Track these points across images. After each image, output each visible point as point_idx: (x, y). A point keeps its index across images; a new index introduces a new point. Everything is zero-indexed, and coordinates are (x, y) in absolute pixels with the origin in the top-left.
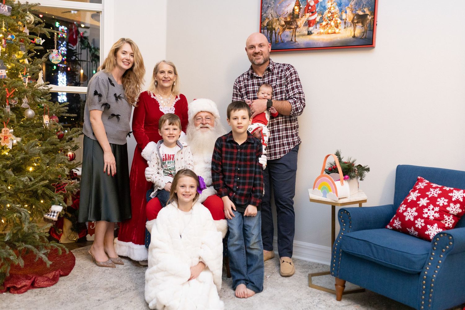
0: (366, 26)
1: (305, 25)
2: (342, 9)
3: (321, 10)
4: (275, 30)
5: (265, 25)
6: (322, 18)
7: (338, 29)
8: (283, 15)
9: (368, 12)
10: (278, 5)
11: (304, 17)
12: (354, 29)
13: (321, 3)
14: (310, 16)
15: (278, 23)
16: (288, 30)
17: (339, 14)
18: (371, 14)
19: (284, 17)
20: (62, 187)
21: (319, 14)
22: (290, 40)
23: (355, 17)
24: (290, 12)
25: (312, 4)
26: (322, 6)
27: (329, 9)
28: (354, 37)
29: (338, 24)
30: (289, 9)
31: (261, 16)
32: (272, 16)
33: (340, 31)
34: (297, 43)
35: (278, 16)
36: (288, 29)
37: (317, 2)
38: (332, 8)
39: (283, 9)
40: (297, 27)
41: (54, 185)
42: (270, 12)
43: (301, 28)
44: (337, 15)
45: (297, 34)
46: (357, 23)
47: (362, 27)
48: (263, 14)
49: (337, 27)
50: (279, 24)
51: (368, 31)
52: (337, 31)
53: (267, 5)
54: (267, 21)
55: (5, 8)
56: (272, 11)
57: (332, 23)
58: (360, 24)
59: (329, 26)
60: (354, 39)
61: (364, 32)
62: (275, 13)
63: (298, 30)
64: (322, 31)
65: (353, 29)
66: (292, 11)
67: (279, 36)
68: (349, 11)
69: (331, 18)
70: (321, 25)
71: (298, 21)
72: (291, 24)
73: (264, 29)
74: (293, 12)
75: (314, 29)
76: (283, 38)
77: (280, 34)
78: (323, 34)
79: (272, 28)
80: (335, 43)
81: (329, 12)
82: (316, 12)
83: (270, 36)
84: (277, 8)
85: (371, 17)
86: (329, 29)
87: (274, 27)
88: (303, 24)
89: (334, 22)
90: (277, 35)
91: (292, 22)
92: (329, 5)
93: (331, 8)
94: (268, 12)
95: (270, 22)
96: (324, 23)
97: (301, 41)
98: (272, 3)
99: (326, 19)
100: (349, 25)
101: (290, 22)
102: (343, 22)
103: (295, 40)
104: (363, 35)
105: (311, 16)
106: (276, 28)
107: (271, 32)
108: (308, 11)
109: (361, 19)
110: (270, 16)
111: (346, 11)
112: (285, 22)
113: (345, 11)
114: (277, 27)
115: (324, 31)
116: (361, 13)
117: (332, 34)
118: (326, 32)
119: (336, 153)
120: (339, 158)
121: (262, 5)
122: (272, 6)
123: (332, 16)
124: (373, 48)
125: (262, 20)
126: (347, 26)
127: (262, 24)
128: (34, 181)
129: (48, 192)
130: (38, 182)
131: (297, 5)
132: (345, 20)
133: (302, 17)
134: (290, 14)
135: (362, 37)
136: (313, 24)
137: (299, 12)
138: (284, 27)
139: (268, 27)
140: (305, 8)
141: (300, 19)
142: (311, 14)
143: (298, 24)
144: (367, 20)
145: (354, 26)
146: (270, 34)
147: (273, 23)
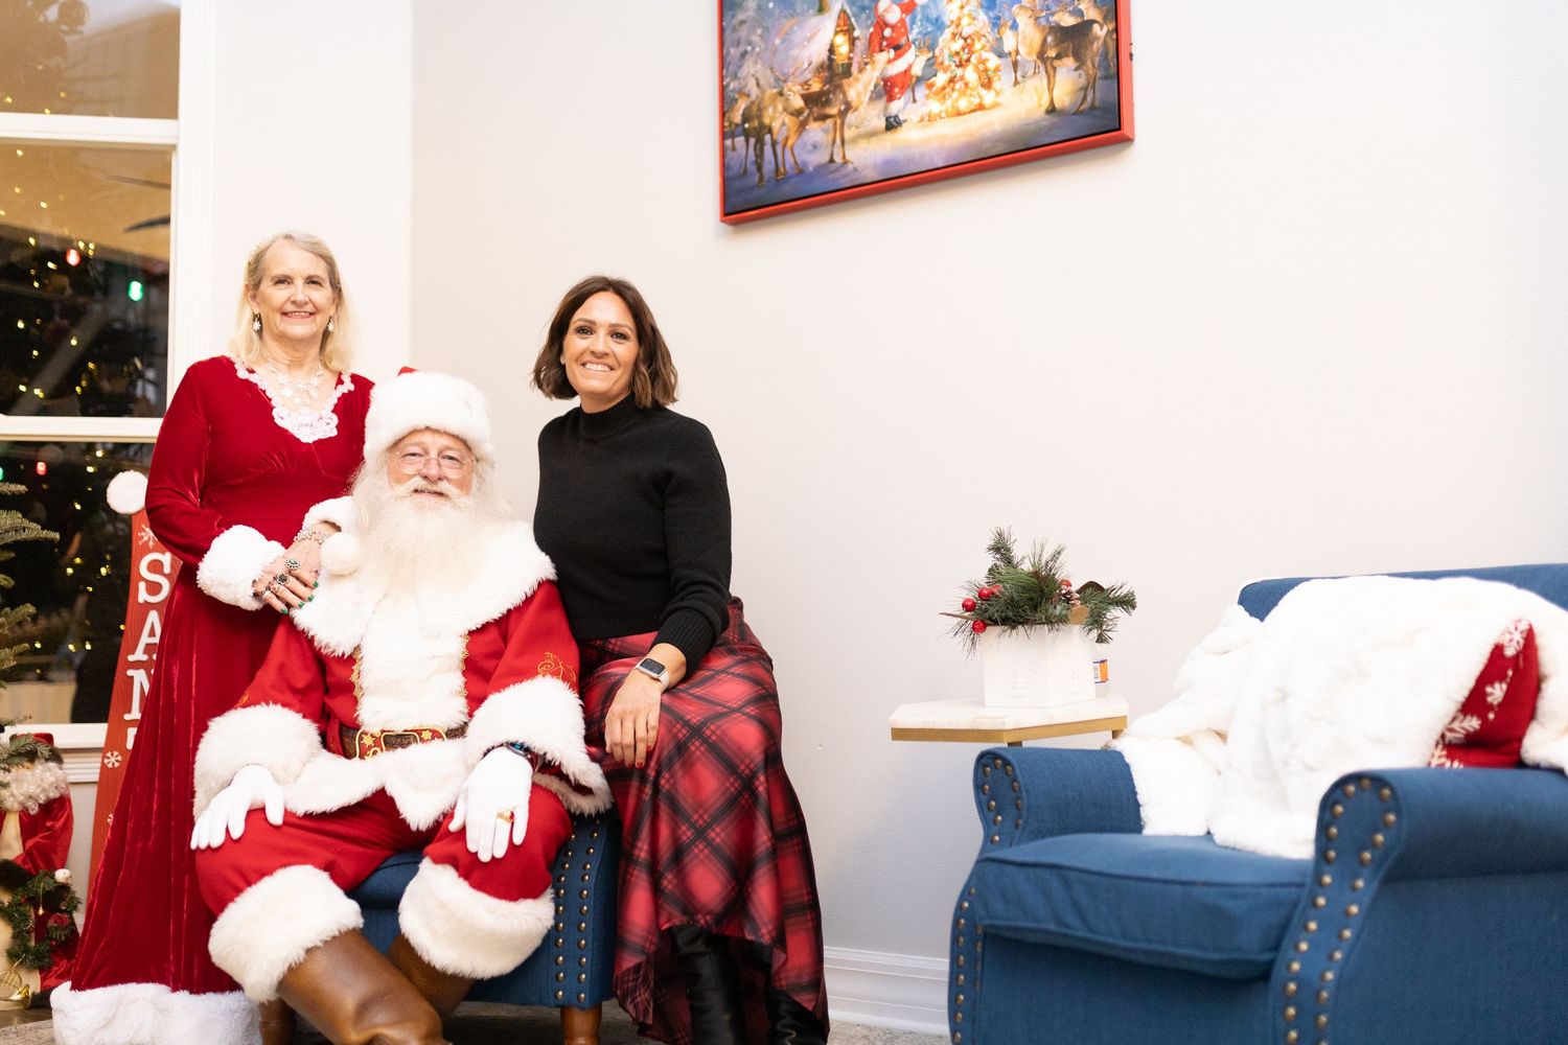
0: (1089, 64)
1: (875, 96)
2: (999, 18)
3: (925, 35)
4: (770, 131)
5: (737, 118)
6: (932, 63)
7: (992, 92)
8: (797, 74)
9: (1091, 13)
10: (777, 41)
11: (868, 67)
12: (1049, 82)
13: (924, 7)
14: (890, 61)
15: (780, 107)
16: (817, 125)
17: (991, 39)
18: (1105, 18)
19: (802, 79)
21: (919, 48)
22: (826, 158)
23: (1049, 39)
24: (820, 59)
25: (894, 16)
26: (928, 19)
27: (954, 26)
28: (1052, 110)
29: (990, 74)
30: (816, 52)
31: (723, 89)
32: (758, 85)
33: (1000, 99)
34: (850, 166)
35: (781, 80)
36: (816, 120)
37: (909, 8)
38: (965, 21)
39: (794, 52)
40: (848, 107)
42: (752, 70)
43: (861, 109)
44: (983, 41)
45: (848, 134)
46: (1059, 57)
47: (1076, 69)
48: (728, 84)
49: (987, 84)
50: (785, 110)
51: (1099, 83)
52: (988, 97)
53: (741, 49)
54: (742, 105)
56: (759, 66)
57: (970, 74)
58: (1069, 62)
59: (958, 86)
60: (1054, 119)
61: (1085, 89)
62: (769, 72)
63: (851, 117)
64: (935, 106)
65: (1045, 81)
66: (824, 55)
67: (788, 152)
68: (1023, 20)
69: (965, 57)
70: (931, 86)
71: (849, 85)
72: (828, 103)
73: (733, 135)
74: (830, 60)
75: (906, 104)
76: (802, 156)
77: (790, 143)
78: (941, 118)
79: (762, 125)
80: (989, 145)
81: (954, 35)
82: (909, 44)
83: (756, 156)
84: (775, 52)
85: (1105, 28)
86: (958, 98)
87: (767, 121)
88: (869, 94)
89: (976, 68)
90: (779, 148)
91: (828, 93)
92: (951, 12)
93: (959, 19)
94: (744, 71)
95: (755, 108)
96: (941, 79)
97: (866, 156)
98: (755, 39)
99: (947, 63)
100: (1031, 72)
101: (821, 94)
102: (1006, 64)
103: (844, 157)
104: (1085, 98)
105: (895, 59)
106: (776, 125)
107: (760, 142)
108: (881, 45)
109: (1072, 39)
110: (752, 83)
111: (1015, 21)
113: (1010, 23)
114: (778, 120)
115: (943, 108)
116: (1068, 21)
117: (973, 115)
118: (950, 110)
119: (992, 543)
120: (1008, 561)
121: (725, 51)
122: (758, 49)
123: (966, 50)
124: (1127, 144)
125: (726, 102)
126: (1024, 77)
127: (726, 119)
131: (842, 31)
132: (1014, 54)
133: (861, 70)
134: (821, 67)
135: (1082, 108)
136: (902, 91)
137: (851, 55)
138: (801, 118)
139: (747, 126)
140: (871, 34)
141: (857, 80)
142: (892, 53)
143: (849, 100)
144: (1092, 43)
145: (1047, 72)
146: (755, 149)
147: (765, 108)
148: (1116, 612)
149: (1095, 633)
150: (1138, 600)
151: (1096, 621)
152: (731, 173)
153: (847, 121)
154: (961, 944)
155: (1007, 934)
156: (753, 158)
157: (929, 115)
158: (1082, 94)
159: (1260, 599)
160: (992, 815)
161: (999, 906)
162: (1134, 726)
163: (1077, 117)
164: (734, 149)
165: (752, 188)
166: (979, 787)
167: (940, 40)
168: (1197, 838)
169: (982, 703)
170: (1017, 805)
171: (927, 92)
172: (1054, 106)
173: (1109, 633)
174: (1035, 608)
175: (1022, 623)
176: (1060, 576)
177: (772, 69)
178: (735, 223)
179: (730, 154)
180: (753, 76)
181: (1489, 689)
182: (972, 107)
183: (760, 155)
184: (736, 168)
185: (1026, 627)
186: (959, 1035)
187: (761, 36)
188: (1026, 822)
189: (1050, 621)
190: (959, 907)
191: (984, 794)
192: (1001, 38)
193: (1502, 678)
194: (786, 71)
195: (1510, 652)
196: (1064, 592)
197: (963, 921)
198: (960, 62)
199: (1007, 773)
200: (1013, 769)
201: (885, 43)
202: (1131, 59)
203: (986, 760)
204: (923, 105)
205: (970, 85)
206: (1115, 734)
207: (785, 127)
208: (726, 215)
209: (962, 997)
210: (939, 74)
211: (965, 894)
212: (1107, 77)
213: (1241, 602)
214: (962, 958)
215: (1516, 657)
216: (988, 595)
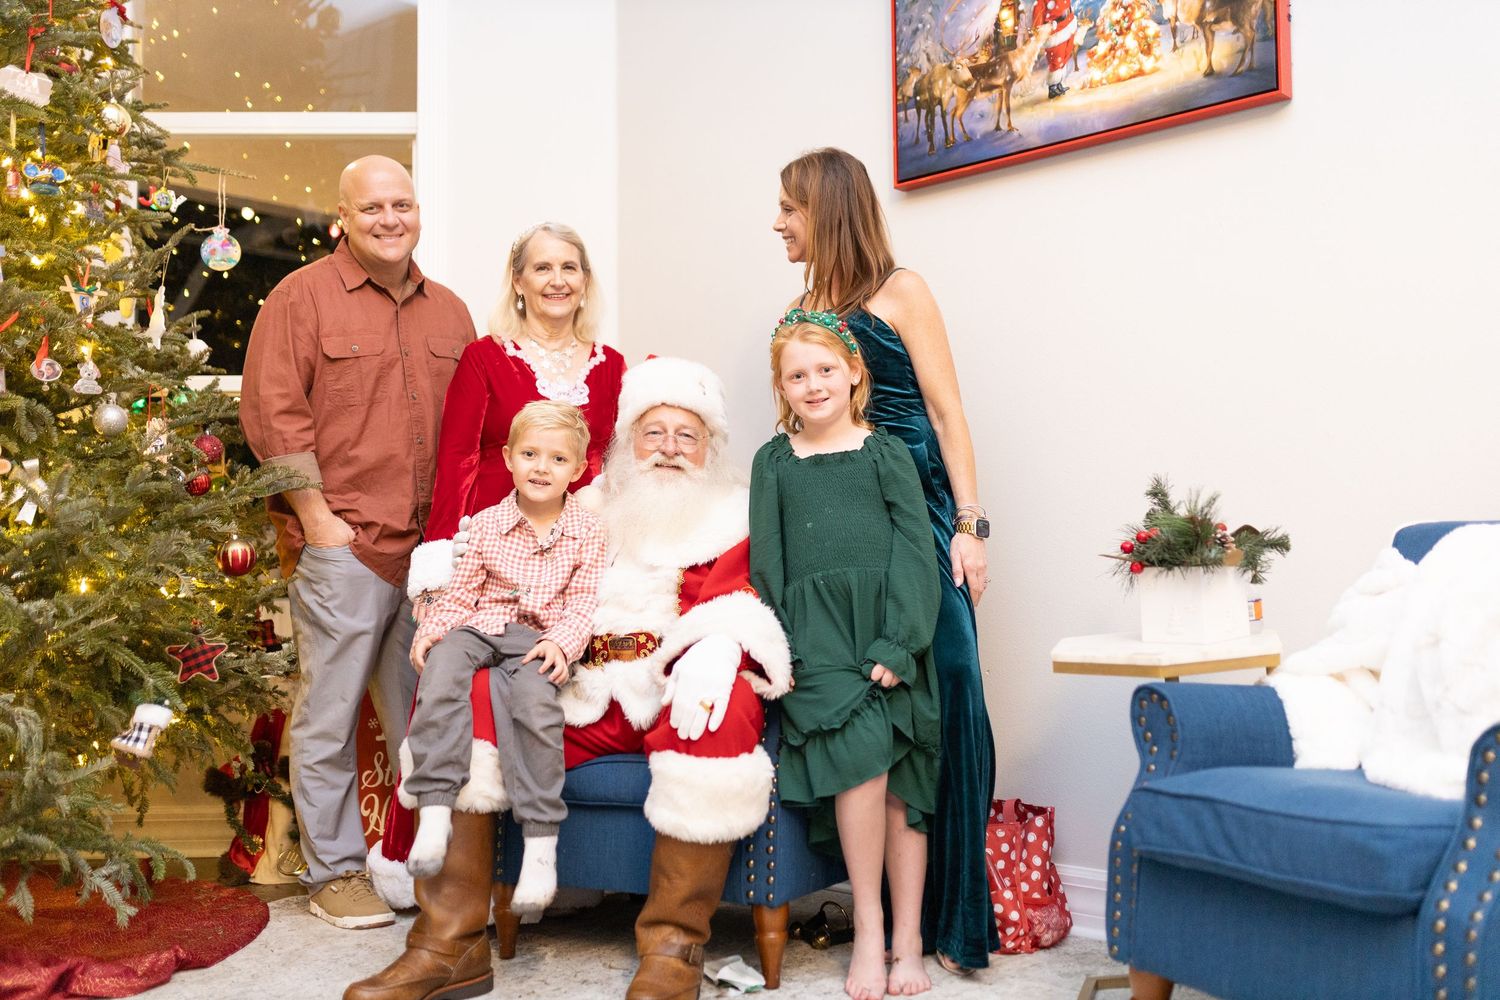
0: (1247, 27)
1: (1039, 66)
3: (1087, 5)
4: (940, 102)
5: (910, 92)
6: (1093, 33)
7: (1152, 58)
8: (966, 47)
10: (947, 18)
11: (1033, 39)
12: (1207, 46)
14: (1053, 32)
15: (949, 80)
16: (984, 94)
17: (1150, 6)
19: (969, 53)
20: (202, 658)
22: (992, 126)
23: (1208, 5)
24: (987, 33)
28: (1210, 73)
29: (1150, 40)
30: (984, 26)
31: (896, 64)
32: (929, 59)
33: (1160, 64)
34: (1015, 133)
35: (949, 55)
36: (983, 90)
39: (963, 27)
40: (1014, 77)
41: (173, 652)
42: (923, 45)
43: (1026, 79)
44: (1143, 8)
45: (1013, 102)
46: (1217, 21)
47: (1234, 32)
48: (901, 60)
49: (1147, 50)
50: (954, 82)
51: (1257, 45)
52: (1148, 63)
53: (913, 27)
54: (914, 79)
55: (30, 84)
56: (930, 42)
57: (1130, 42)
58: (1228, 26)
59: (1118, 53)
60: (1212, 81)
61: (1243, 51)
62: (939, 47)
63: (1016, 87)
64: (1096, 74)
65: (1204, 45)
66: (991, 29)
67: (957, 121)
69: (1125, 25)
70: (1092, 55)
71: (1015, 57)
72: (994, 74)
73: (906, 108)
74: (996, 33)
75: (1069, 72)
76: (970, 125)
77: (958, 113)
78: (1102, 85)
79: (932, 97)
80: (1148, 109)
81: (1115, 5)
82: (1071, 15)
83: (927, 126)
84: (944, 28)
86: (1119, 64)
87: (937, 93)
88: (1033, 64)
89: (1136, 35)
90: (948, 119)
91: (994, 64)
94: (915, 48)
95: (925, 81)
96: (1102, 47)
97: (1031, 123)
98: (926, 16)
99: (1107, 32)
100: (1190, 37)
101: (988, 65)
102: (1166, 29)
103: (1009, 124)
104: (1243, 60)
105: (1058, 30)
106: (946, 97)
107: (931, 113)
108: (1044, 17)
109: (1230, 4)
110: (923, 58)
112: (975, 71)
114: (947, 92)
115: (1104, 75)
117: (1133, 80)
118: (1111, 76)
119: (1150, 488)
120: (1165, 504)
121: (898, 30)
122: (928, 26)
123: (1127, 19)
124: (1284, 102)
125: (899, 76)
126: (1182, 42)
127: (899, 91)
128: (74, 617)
129: (124, 657)
130: (87, 621)
131: (1008, 5)
132: (1173, 20)
133: (1025, 42)
134: (988, 40)
135: (1240, 70)
136: (1065, 59)
137: (1016, 28)
138: (969, 89)
139: (918, 98)
140: (1035, 7)
141: (1022, 51)
142: (1055, 23)
143: (1014, 70)
144: (1250, 7)
145: (1205, 36)
146: (926, 120)
147: (935, 81)
148: (1270, 556)
149: (1250, 574)
150: (1292, 543)
151: (1251, 563)
152: (904, 143)
153: (1012, 91)
154: (1118, 865)
155: (1161, 860)
156: (925, 129)
157: (1091, 83)
158: (1240, 55)
159: (1415, 543)
160: (1147, 746)
161: (1153, 834)
162: (1288, 663)
163: (1234, 79)
164: (906, 120)
165: (924, 156)
166: (1135, 718)
167: (1102, 10)
168: (1347, 773)
169: (1139, 638)
170: (1172, 737)
171: (1089, 60)
172: (1212, 70)
173: (1263, 575)
174: (1191, 551)
175: (1178, 565)
176: (1216, 520)
177: (941, 44)
178: (909, 189)
179: (903, 125)
180: (924, 51)
182: (1132, 73)
183: (931, 125)
184: (908, 138)
185: (1182, 568)
186: (1116, 948)
187: (931, 14)
188: (1181, 754)
189: (1205, 563)
190: (1116, 830)
191: (1140, 725)
192: (1161, 6)
194: (954, 46)
196: (1219, 536)
197: (1120, 844)
198: (1121, 30)
199: (1162, 707)
200: (1169, 703)
201: (1048, 16)
202: (1289, 20)
203: (1142, 694)
204: (1085, 73)
205: (1130, 52)
206: (1269, 671)
207: (954, 99)
208: (899, 182)
209: (1118, 913)
210: (1100, 43)
211: (1122, 818)
212: (1265, 39)
213: (1396, 544)
214: (1119, 877)
216: (1145, 539)
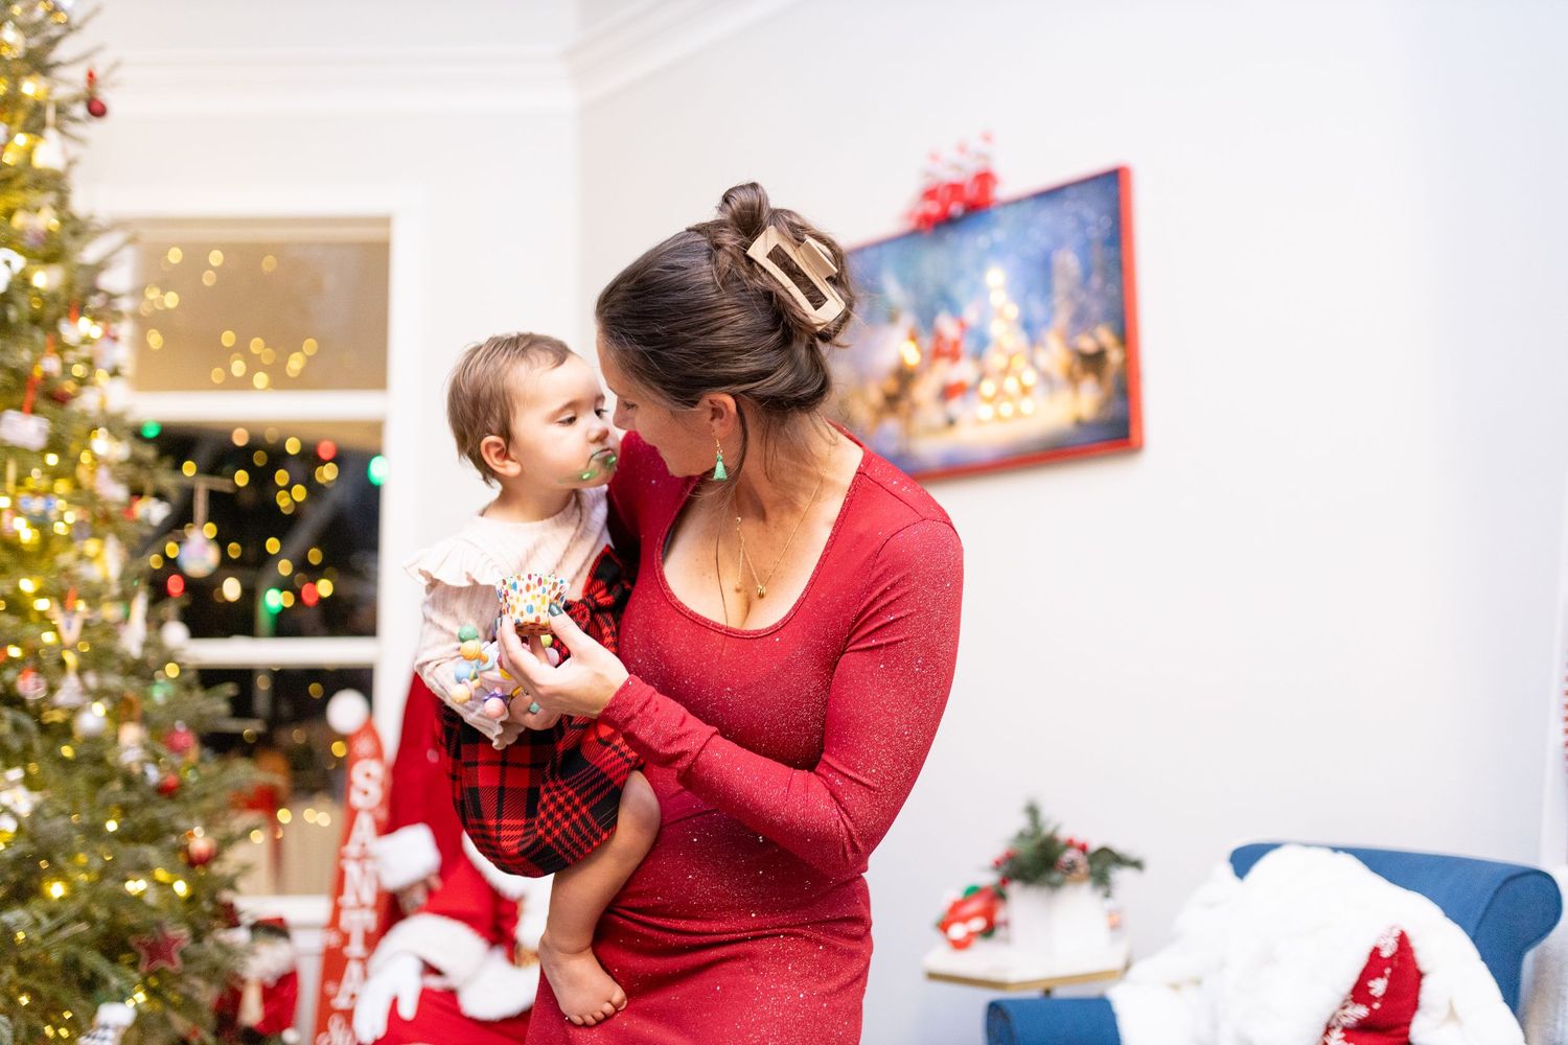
0: (1107, 382)
1: (937, 399)
2: (1033, 338)
3: (974, 347)
6: (981, 374)
8: (876, 375)
9: (1108, 342)
11: (934, 373)
12: (1075, 397)
14: (948, 370)
16: (893, 418)
17: (1027, 354)
18: (1118, 346)
19: (880, 380)
21: (971, 358)
26: (976, 336)
28: (1078, 422)
36: (890, 415)
39: (873, 356)
40: (915, 406)
43: (926, 409)
45: (914, 429)
47: (1097, 386)
55: (27, 427)
58: (1091, 378)
60: (1079, 428)
64: (985, 413)
65: (1071, 396)
66: (895, 364)
70: (980, 394)
71: (915, 389)
72: (900, 401)
74: (901, 367)
75: (961, 407)
82: (962, 355)
85: (1118, 355)
88: (932, 397)
91: (900, 394)
92: (994, 331)
97: (931, 448)
100: (1061, 387)
101: (895, 393)
104: (1105, 413)
105: (952, 368)
109: (1093, 362)
111: (1046, 341)
116: (1089, 347)
124: (1137, 450)
126: (1055, 391)
128: (47, 923)
129: (93, 960)
130: (60, 928)
133: (927, 376)
134: (893, 373)
135: (1101, 421)
136: (958, 394)
138: (880, 413)
141: (923, 383)
143: (915, 399)
144: (1109, 367)
149: (1101, 890)
151: (1101, 879)
153: (914, 418)
157: (980, 417)
158: (1102, 409)
159: (1244, 861)
163: (1096, 429)
167: (987, 354)
171: (977, 399)
172: (1079, 419)
173: (1114, 890)
181: (1371, 984)
182: (1013, 413)
191: (993, 1037)
192: (1035, 355)
193: (1382, 975)
194: (866, 373)
195: (1386, 953)
198: (1003, 374)
199: (1007, 1024)
200: (1009, 1021)
201: (943, 353)
203: (995, 1010)
204: (976, 410)
205: (1011, 394)
212: (1119, 397)
213: (1230, 863)
215: (1393, 956)
